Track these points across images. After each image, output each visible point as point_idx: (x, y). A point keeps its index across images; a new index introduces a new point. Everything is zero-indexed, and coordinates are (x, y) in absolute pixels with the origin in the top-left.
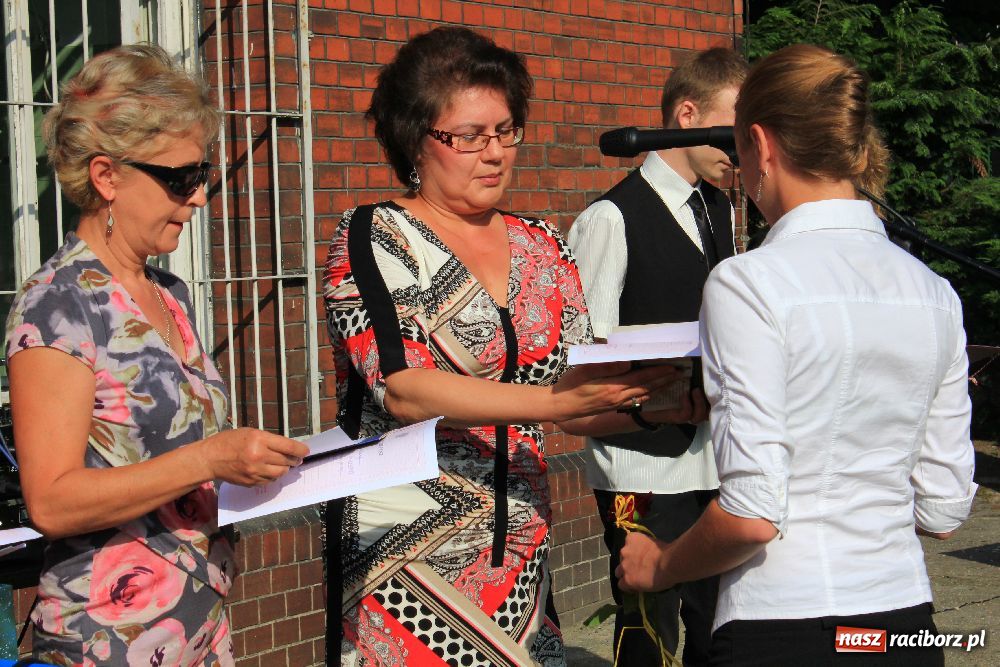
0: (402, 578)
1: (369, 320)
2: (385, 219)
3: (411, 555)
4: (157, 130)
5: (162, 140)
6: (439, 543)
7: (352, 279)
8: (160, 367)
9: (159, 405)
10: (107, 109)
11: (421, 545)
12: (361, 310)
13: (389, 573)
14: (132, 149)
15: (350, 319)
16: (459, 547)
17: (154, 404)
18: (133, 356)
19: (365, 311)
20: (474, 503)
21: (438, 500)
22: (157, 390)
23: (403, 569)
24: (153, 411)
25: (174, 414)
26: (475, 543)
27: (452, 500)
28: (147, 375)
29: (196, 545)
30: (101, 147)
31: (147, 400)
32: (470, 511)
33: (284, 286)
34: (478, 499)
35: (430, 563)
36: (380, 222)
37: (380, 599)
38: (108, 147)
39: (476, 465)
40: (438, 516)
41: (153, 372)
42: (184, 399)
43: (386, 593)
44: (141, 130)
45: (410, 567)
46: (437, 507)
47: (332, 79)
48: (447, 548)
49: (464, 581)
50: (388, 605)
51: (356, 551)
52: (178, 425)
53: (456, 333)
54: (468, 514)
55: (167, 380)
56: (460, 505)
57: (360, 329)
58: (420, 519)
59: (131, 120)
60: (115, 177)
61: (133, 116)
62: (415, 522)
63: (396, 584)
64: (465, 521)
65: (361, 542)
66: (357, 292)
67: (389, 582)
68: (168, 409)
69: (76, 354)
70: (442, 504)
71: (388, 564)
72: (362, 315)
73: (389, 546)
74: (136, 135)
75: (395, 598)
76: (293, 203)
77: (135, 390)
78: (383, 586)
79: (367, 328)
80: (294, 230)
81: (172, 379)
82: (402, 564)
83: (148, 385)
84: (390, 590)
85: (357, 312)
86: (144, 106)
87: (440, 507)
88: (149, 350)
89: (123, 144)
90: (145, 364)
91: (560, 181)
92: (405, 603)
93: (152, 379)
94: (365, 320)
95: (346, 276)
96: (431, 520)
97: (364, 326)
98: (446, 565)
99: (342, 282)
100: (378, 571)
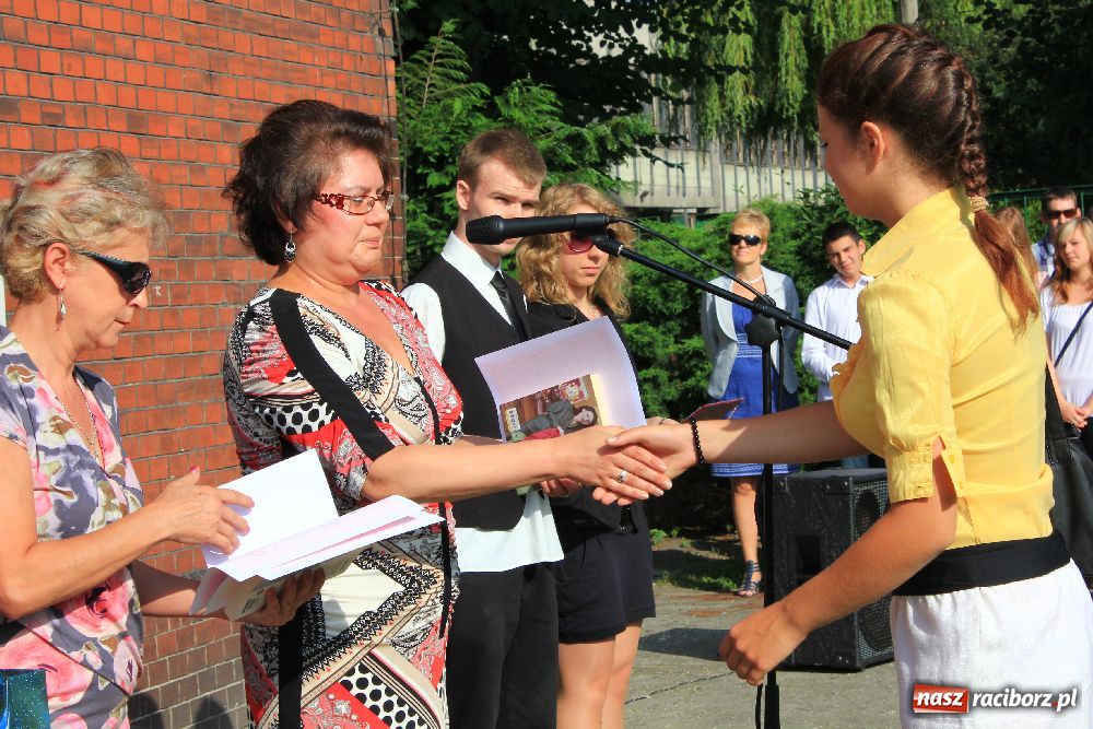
0: (368, 663)
1: (333, 412)
2: (311, 309)
3: (376, 639)
4: (119, 224)
5: (121, 233)
6: (401, 624)
7: (299, 375)
8: (81, 465)
9: (80, 500)
10: (73, 198)
11: (386, 629)
12: (321, 403)
13: (358, 660)
14: (91, 239)
15: (306, 414)
16: (417, 625)
17: (75, 499)
18: (57, 451)
19: (325, 404)
20: (430, 579)
21: (400, 582)
22: (78, 485)
23: (370, 654)
24: (74, 505)
25: (92, 512)
26: (430, 618)
27: (413, 580)
28: (69, 471)
29: (102, 642)
30: (60, 234)
32: (429, 588)
34: (432, 576)
35: (394, 644)
36: (309, 314)
37: (348, 685)
38: (68, 234)
39: (430, 542)
40: (401, 598)
41: (74, 468)
42: (101, 497)
43: (354, 679)
44: (102, 221)
45: (376, 651)
46: (400, 588)
48: (410, 628)
49: (420, 657)
50: (355, 691)
51: (324, 640)
52: (96, 523)
53: (403, 413)
54: (428, 591)
55: (87, 477)
56: (420, 584)
57: (322, 423)
58: (385, 603)
59: (94, 209)
60: (68, 265)
61: (97, 206)
62: (381, 607)
63: (363, 669)
64: (425, 598)
65: (328, 632)
66: (310, 388)
67: (357, 668)
68: (87, 505)
69: (13, 437)
70: (405, 585)
71: (355, 650)
72: (322, 409)
74: (96, 225)
75: (362, 683)
78: (351, 672)
79: (334, 419)
81: (92, 477)
82: (368, 649)
83: (70, 480)
84: (357, 675)
85: (315, 406)
86: (108, 200)
87: (402, 588)
88: (70, 448)
89: (83, 233)
90: (67, 461)
91: (234, 273)
92: (371, 687)
93: (73, 475)
94: (327, 413)
95: (291, 373)
96: (396, 602)
97: (327, 419)
98: (406, 643)
99: (287, 380)
100: (346, 658)
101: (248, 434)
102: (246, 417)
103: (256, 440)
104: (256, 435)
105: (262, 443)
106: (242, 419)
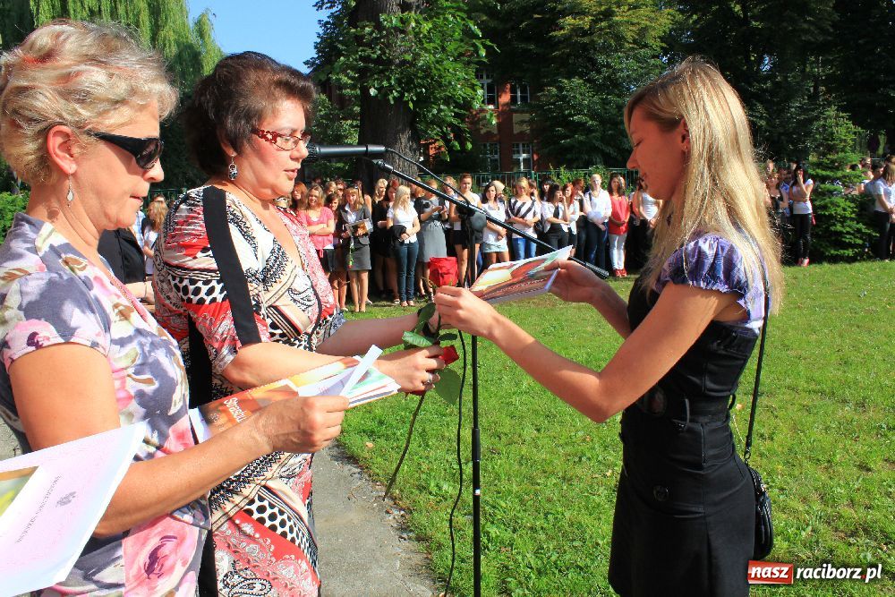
0: (264, 493)
1: (225, 292)
2: (237, 202)
4: (121, 101)
7: (210, 253)
8: (155, 346)
10: (67, 77)
11: (276, 466)
12: (219, 282)
13: (255, 492)
14: (95, 120)
15: (205, 289)
17: (157, 385)
18: (130, 339)
19: (222, 285)
22: (157, 370)
23: (264, 486)
24: (156, 392)
25: (174, 391)
30: (60, 116)
31: (149, 382)
35: (281, 477)
37: (250, 512)
41: (149, 352)
43: (254, 507)
44: (107, 100)
53: (295, 301)
55: (162, 357)
57: (214, 300)
61: (99, 85)
63: (261, 499)
66: (215, 266)
67: (256, 498)
68: (169, 386)
69: (94, 345)
71: (253, 485)
72: (218, 287)
73: (253, 471)
75: (261, 509)
77: (135, 373)
79: (224, 299)
81: (166, 356)
82: (263, 483)
83: (148, 366)
84: (258, 503)
85: (214, 283)
86: (111, 76)
88: (138, 332)
89: (85, 113)
92: (269, 511)
94: (221, 293)
95: (205, 250)
97: (220, 298)
99: (200, 255)
101: (162, 296)
102: (162, 281)
103: (167, 302)
104: (169, 298)
105: (171, 306)
106: (159, 282)
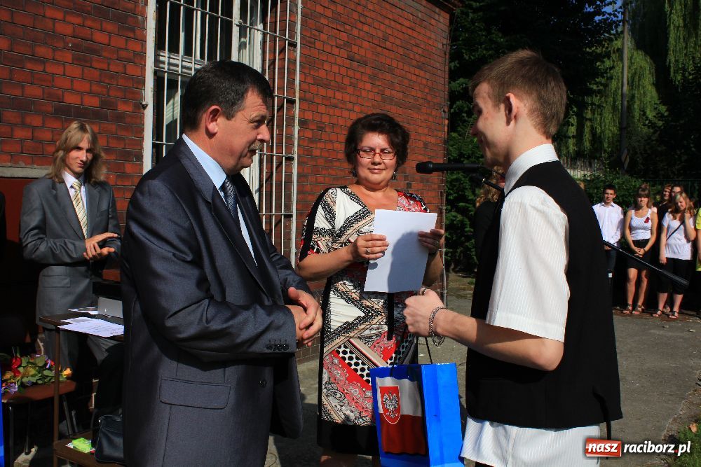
0: (348, 344)
3: (352, 334)
6: (364, 330)
11: (356, 331)
13: (343, 342)
16: (372, 332)
21: (363, 312)
23: (348, 340)
26: (380, 330)
27: (369, 312)
33: (284, 218)
35: (360, 338)
37: (338, 352)
40: (363, 319)
43: (341, 350)
45: (351, 340)
47: (305, 144)
48: (367, 332)
49: (375, 346)
50: (341, 355)
51: (330, 331)
54: (376, 318)
56: (372, 314)
62: (353, 321)
64: (375, 321)
65: (332, 328)
70: (365, 313)
71: (342, 338)
75: (345, 352)
76: (288, 188)
78: (340, 347)
80: (288, 197)
82: (348, 338)
87: (364, 315)
92: (349, 355)
96: (360, 320)
98: (367, 339)
100: (338, 341)
